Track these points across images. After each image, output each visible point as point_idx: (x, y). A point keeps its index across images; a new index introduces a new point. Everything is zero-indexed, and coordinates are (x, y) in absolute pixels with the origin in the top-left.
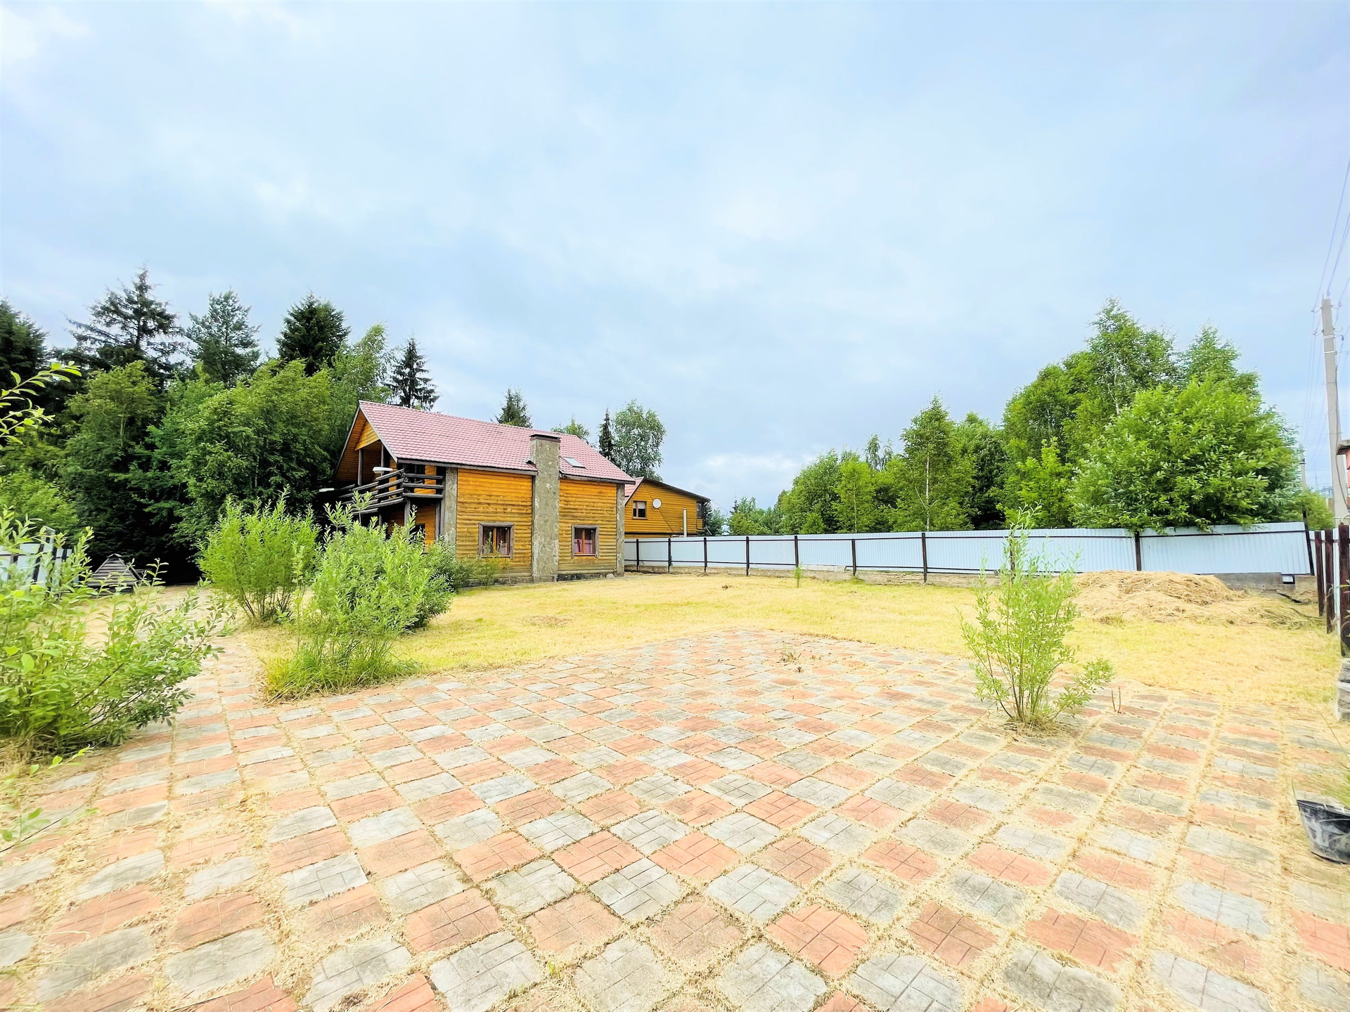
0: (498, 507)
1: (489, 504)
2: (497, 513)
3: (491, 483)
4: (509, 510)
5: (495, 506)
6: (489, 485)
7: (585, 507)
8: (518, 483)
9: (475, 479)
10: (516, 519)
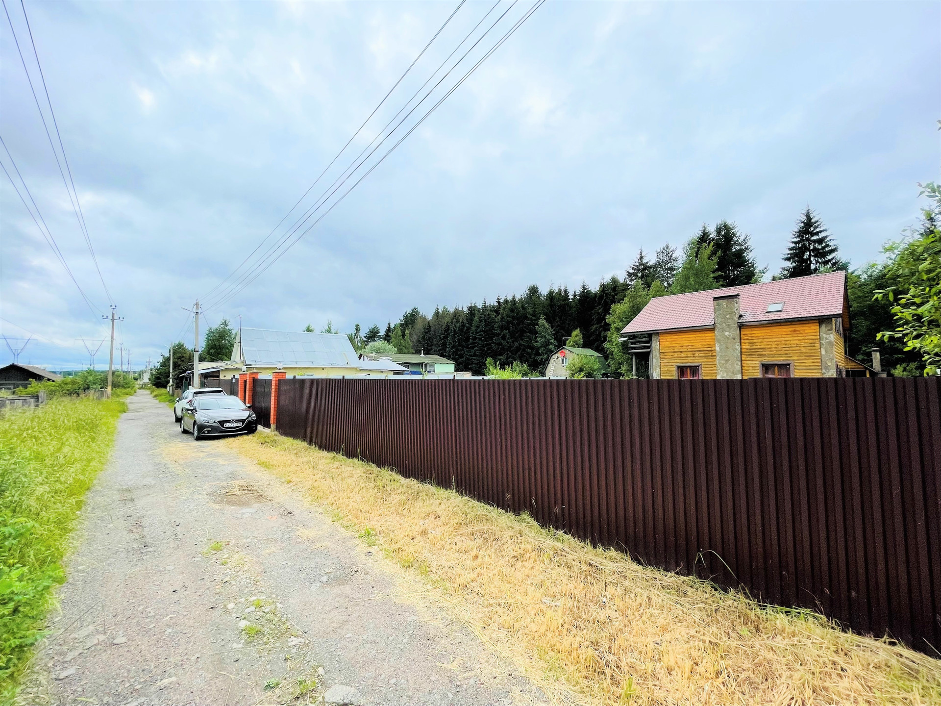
0: (688, 353)
1: (681, 352)
2: (688, 357)
3: (682, 338)
4: (697, 355)
5: (686, 353)
6: (680, 340)
7: (774, 346)
8: (703, 335)
9: (670, 337)
10: (703, 360)
